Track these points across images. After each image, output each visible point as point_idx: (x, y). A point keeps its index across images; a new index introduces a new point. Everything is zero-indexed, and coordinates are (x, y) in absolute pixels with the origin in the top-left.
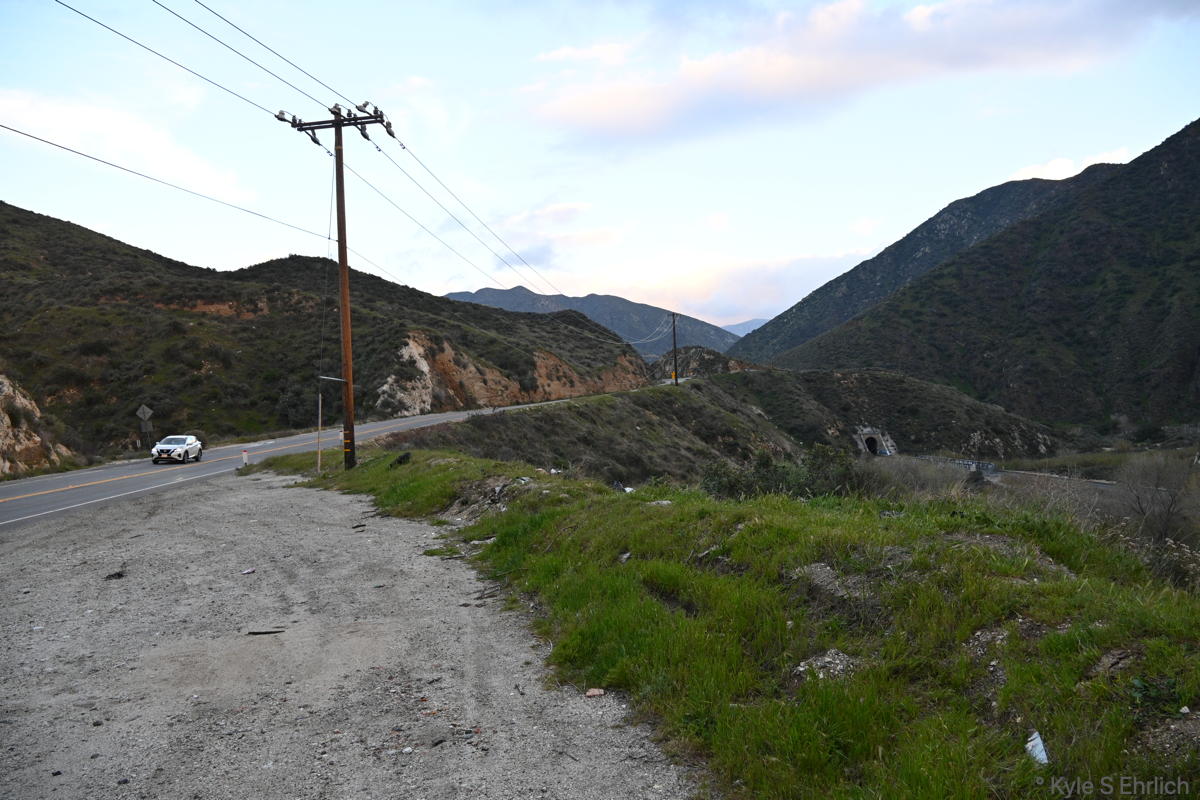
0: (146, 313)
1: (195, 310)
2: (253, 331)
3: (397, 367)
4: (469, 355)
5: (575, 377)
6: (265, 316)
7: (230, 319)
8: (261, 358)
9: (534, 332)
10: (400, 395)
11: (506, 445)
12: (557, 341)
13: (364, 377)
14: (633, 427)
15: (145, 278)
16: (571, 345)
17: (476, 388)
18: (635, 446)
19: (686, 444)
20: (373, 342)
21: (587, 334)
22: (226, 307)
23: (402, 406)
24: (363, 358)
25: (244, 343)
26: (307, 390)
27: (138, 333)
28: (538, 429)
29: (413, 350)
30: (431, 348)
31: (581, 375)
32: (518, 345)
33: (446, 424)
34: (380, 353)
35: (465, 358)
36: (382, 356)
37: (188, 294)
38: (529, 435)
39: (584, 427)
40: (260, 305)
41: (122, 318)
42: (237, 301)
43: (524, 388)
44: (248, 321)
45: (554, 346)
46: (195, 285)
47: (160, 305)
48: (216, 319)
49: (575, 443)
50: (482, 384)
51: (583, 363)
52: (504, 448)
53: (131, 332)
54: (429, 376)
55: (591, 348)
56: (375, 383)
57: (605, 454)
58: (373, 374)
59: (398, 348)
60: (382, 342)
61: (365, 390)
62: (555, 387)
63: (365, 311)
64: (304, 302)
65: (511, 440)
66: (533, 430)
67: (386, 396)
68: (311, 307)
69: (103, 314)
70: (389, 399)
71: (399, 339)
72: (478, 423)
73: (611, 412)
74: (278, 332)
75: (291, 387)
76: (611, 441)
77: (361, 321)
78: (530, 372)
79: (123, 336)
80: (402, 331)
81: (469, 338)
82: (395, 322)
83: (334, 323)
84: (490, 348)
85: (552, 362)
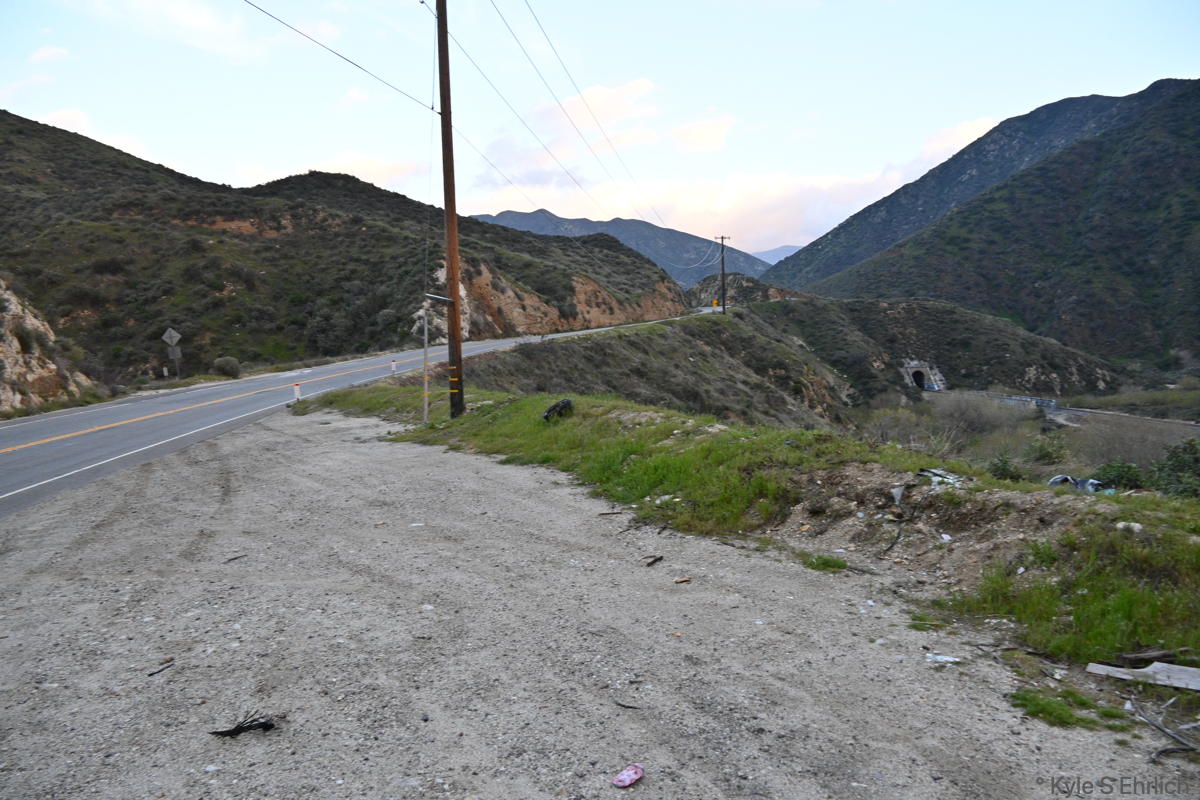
0: (163, 229)
1: (214, 227)
2: (277, 250)
3: (434, 290)
4: (507, 279)
5: (614, 304)
6: (289, 235)
7: (252, 238)
8: (286, 279)
9: (569, 256)
10: (438, 320)
11: (557, 377)
12: (592, 265)
13: (398, 301)
14: (686, 359)
15: (159, 192)
16: (606, 270)
17: (515, 314)
18: (691, 379)
19: (741, 377)
20: (405, 263)
21: (623, 258)
22: (248, 224)
23: (441, 332)
24: (395, 280)
25: (267, 263)
26: (337, 314)
28: (589, 359)
30: (468, 272)
31: (620, 302)
32: (555, 268)
33: (493, 353)
34: (414, 276)
35: (504, 283)
36: (416, 278)
37: (209, 209)
38: (580, 366)
39: (637, 358)
40: (284, 222)
41: (137, 234)
42: (259, 218)
43: (563, 315)
44: (271, 240)
45: (590, 270)
46: (214, 200)
47: (177, 222)
48: (237, 236)
49: (628, 375)
50: (521, 310)
51: (621, 289)
52: (555, 379)
54: (466, 301)
55: (628, 274)
56: (410, 307)
57: (660, 388)
58: (407, 298)
59: (432, 270)
60: (416, 264)
61: (399, 315)
62: (594, 314)
63: (396, 230)
64: (330, 221)
65: (561, 372)
66: (583, 360)
67: (422, 321)
68: (339, 225)
71: (433, 260)
72: (525, 351)
73: (662, 341)
74: (303, 252)
75: (319, 310)
76: (666, 373)
77: (392, 240)
78: (569, 298)
79: (139, 254)
80: (437, 252)
81: (504, 261)
82: (428, 242)
83: (363, 243)
84: (527, 272)
85: (591, 288)
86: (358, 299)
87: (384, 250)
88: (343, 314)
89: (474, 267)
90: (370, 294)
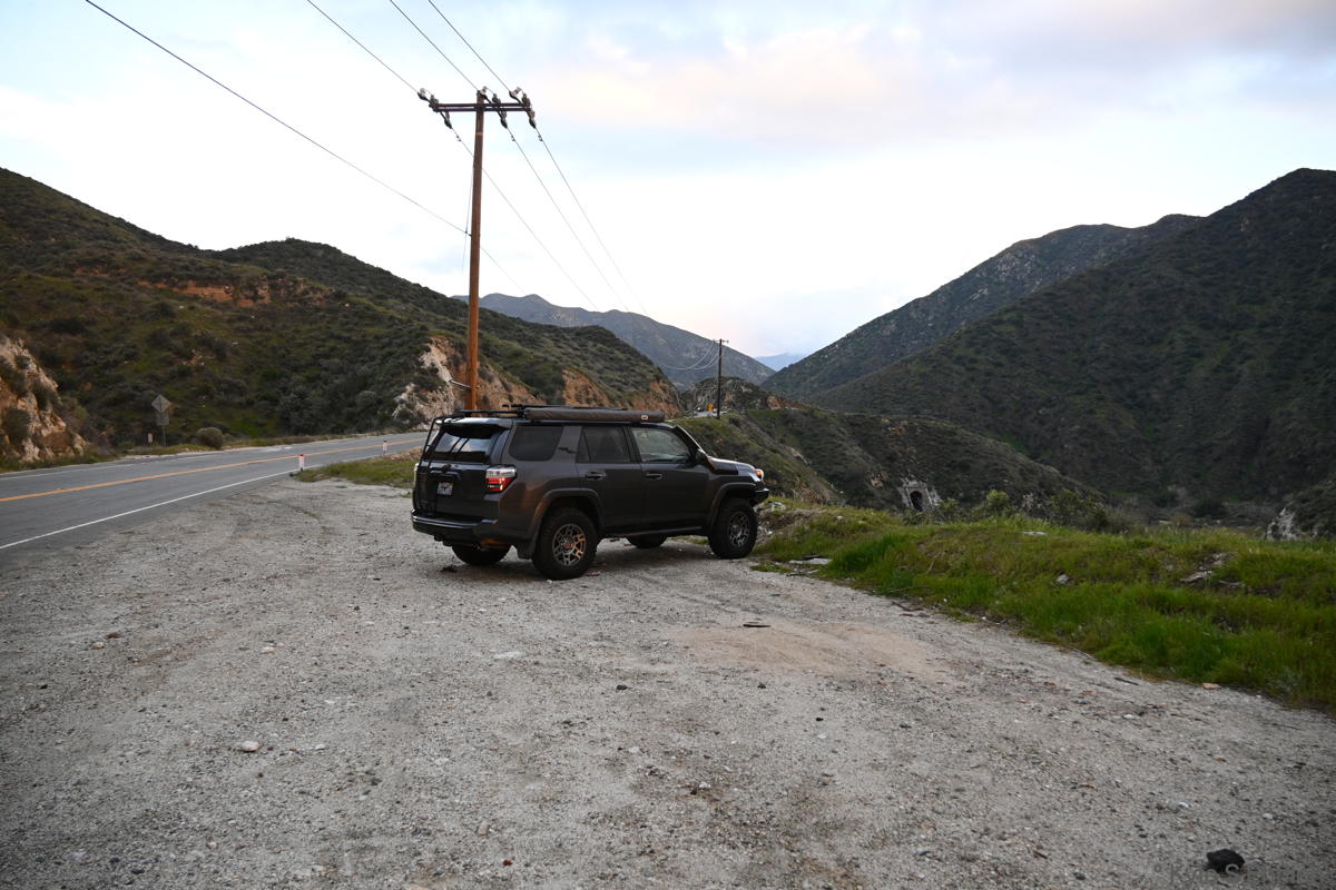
0: (128, 290)
1: (185, 292)
2: (251, 321)
3: (416, 374)
4: (495, 368)
5: (606, 402)
6: (265, 306)
7: (225, 306)
8: (260, 352)
9: (559, 347)
10: (420, 406)
12: (584, 359)
13: (379, 382)
15: (129, 251)
16: (599, 366)
20: (389, 344)
21: (618, 353)
22: (222, 291)
23: (421, 418)
24: (378, 361)
25: (240, 334)
26: (314, 392)
27: (119, 313)
29: (435, 357)
30: (455, 356)
31: (612, 400)
32: (546, 360)
34: (398, 358)
35: (491, 371)
36: (401, 361)
37: (181, 273)
40: (261, 292)
41: (100, 293)
42: (234, 285)
44: (246, 310)
45: (582, 364)
46: (187, 263)
47: (145, 283)
48: (210, 304)
50: (507, 401)
51: (613, 386)
53: (111, 312)
54: (451, 387)
55: (621, 370)
56: (392, 391)
58: (390, 380)
59: (418, 353)
60: (401, 345)
61: (379, 397)
63: (380, 309)
64: (311, 294)
67: (404, 405)
68: (320, 299)
69: (79, 288)
70: (409, 410)
71: (419, 343)
74: (280, 325)
75: (294, 386)
77: (376, 319)
78: (558, 392)
79: (102, 315)
80: (423, 335)
81: (492, 348)
82: (415, 323)
83: (345, 320)
84: (515, 362)
85: (581, 383)
86: (337, 378)
87: (365, 329)
88: (321, 392)
89: (460, 352)
90: (350, 374)
